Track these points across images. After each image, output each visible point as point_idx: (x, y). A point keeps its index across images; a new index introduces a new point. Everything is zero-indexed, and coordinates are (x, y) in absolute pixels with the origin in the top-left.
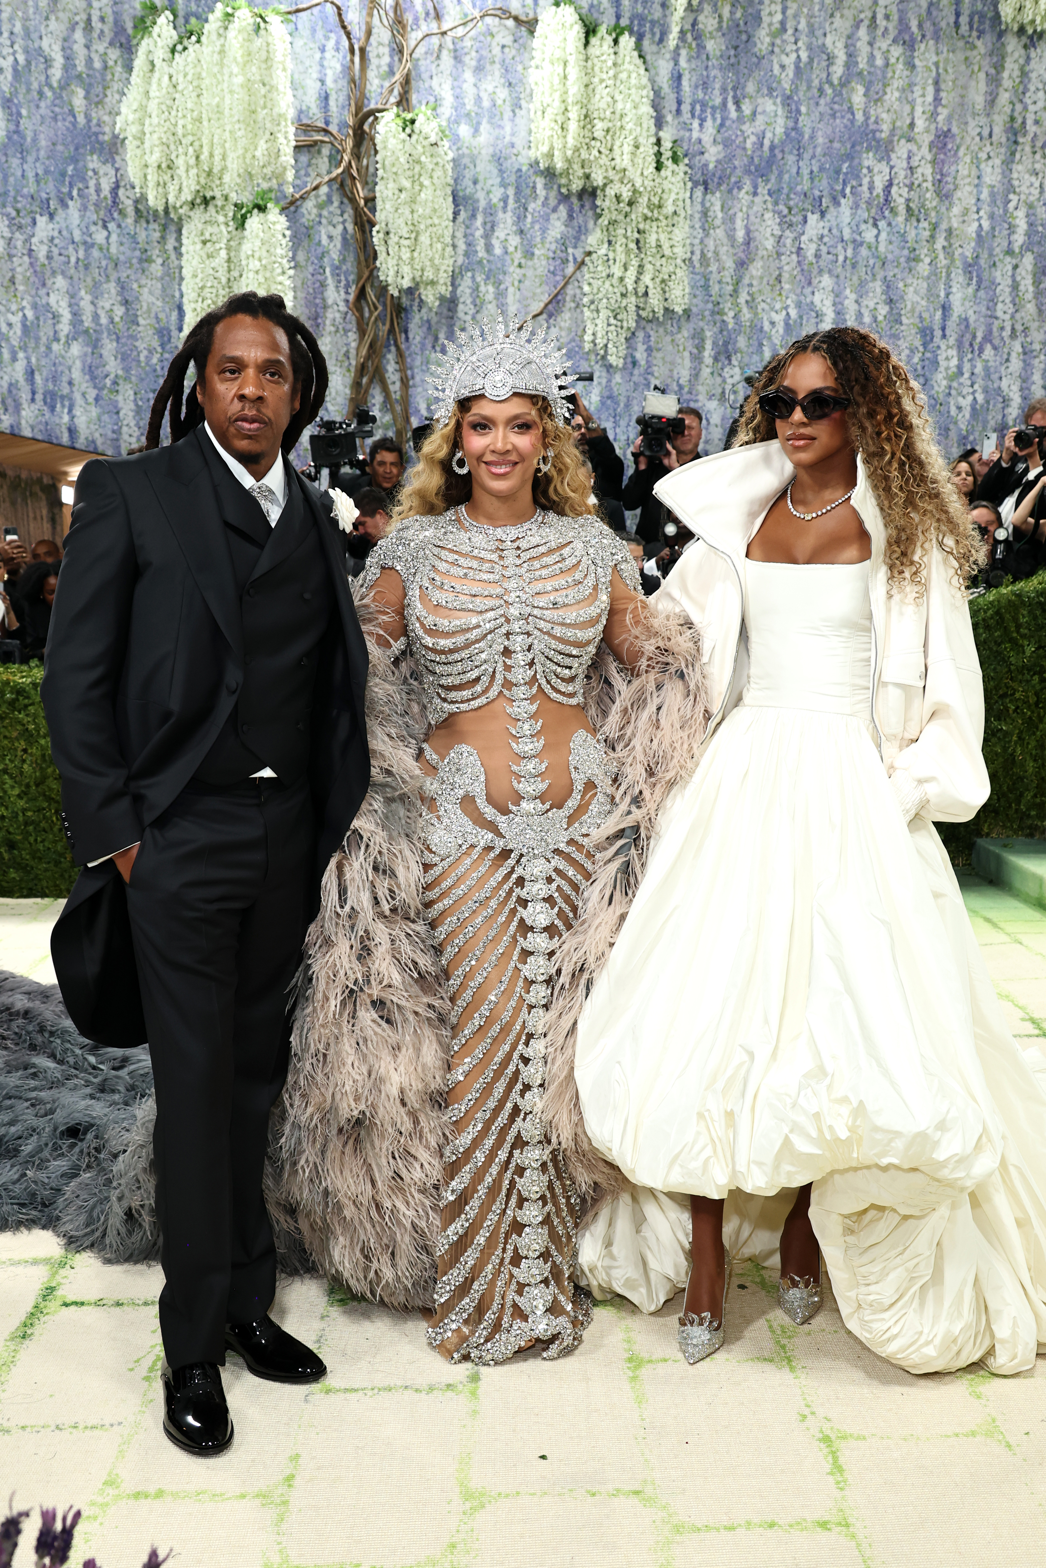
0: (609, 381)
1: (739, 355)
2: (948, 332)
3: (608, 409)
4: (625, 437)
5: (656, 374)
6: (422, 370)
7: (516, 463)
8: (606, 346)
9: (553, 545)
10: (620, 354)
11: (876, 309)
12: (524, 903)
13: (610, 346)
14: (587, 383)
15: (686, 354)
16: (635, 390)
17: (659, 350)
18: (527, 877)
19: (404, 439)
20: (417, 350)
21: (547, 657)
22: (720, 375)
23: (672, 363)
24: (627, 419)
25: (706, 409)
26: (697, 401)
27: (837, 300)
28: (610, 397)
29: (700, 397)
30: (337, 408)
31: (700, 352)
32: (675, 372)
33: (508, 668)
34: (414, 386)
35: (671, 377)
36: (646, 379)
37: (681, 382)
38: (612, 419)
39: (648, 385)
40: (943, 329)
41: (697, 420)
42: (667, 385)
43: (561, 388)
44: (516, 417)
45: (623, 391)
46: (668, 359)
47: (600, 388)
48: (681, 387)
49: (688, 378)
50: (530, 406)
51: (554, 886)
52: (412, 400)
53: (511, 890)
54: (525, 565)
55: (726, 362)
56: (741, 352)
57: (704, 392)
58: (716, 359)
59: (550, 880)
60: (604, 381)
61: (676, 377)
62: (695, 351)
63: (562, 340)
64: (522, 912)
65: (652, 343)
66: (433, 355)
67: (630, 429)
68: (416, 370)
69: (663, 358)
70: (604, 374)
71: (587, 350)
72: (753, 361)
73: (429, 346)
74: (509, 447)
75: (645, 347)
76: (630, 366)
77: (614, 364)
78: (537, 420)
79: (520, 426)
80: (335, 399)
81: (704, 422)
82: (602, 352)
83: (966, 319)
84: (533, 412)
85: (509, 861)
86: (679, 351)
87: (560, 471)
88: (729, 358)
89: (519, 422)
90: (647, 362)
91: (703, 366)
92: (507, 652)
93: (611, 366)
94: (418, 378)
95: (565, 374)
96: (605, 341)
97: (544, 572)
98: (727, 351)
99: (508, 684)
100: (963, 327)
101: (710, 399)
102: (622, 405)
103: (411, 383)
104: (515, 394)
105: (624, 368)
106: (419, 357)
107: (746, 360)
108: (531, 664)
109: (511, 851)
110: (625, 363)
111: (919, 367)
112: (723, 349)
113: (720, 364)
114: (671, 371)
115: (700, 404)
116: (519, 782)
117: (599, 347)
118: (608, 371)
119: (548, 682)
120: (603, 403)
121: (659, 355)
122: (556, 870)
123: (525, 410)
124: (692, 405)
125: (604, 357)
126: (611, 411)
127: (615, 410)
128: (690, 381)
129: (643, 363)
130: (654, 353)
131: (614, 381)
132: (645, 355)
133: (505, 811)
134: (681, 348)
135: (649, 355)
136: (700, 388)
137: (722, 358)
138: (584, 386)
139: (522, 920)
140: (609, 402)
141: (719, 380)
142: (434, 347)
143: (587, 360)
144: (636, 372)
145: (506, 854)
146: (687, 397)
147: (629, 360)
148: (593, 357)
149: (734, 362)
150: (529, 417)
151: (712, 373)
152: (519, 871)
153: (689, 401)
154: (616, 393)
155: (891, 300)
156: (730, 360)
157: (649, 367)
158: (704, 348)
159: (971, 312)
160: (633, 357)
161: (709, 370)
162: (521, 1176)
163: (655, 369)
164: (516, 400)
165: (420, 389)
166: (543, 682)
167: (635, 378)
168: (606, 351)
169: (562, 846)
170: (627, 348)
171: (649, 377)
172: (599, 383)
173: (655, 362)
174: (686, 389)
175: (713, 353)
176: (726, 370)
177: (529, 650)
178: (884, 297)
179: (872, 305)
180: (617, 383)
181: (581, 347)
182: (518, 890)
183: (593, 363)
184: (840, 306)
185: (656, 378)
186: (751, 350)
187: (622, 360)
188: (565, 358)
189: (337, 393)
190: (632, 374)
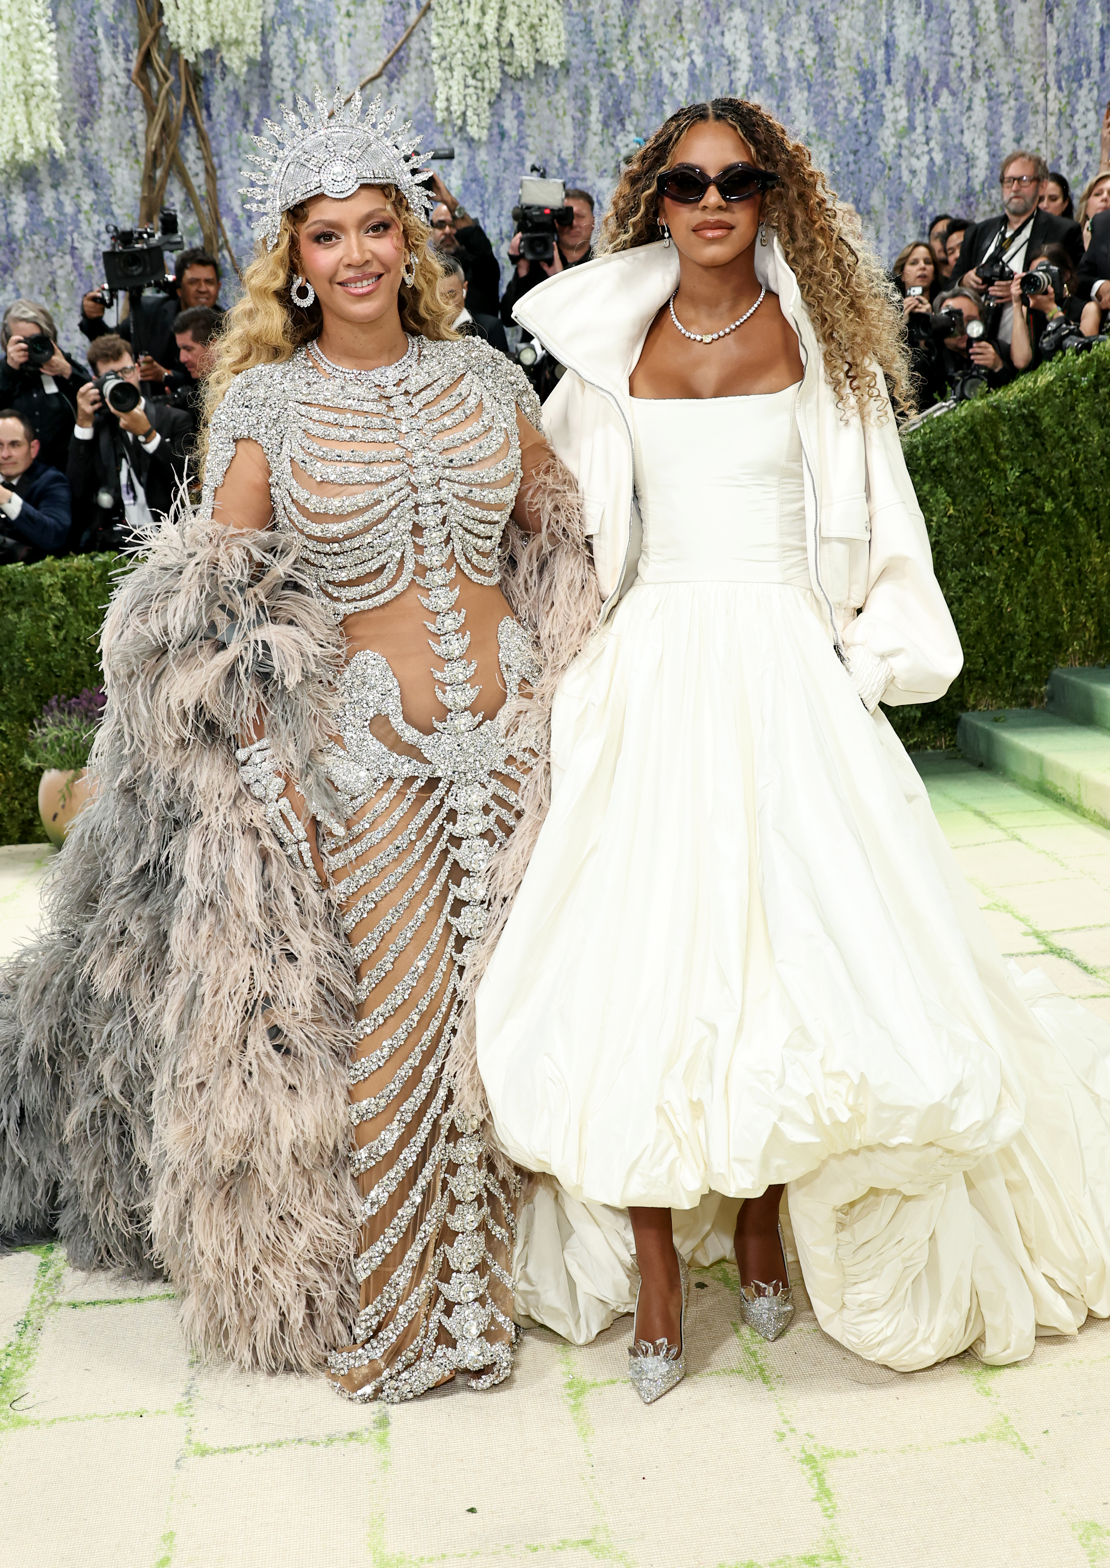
0: (472, 159)
1: (634, 118)
2: (893, 76)
3: (473, 195)
4: (497, 230)
5: (531, 147)
6: (232, 157)
7: (380, 276)
8: (464, 114)
9: (445, 381)
10: (483, 124)
11: (802, 50)
12: (456, 841)
13: (469, 113)
14: (444, 162)
15: (568, 120)
16: (505, 169)
17: (532, 116)
18: (461, 810)
19: (215, 247)
20: (224, 130)
21: (466, 529)
22: (612, 145)
23: (551, 132)
24: (497, 206)
25: (596, 189)
26: (584, 179)
27: (754, 41)
28: (475, 180)
29: (589, 174)
30: (125, 211)
31: (585, 116)
32: (555, 144)
33: (420, 549)
34: (223, 177)
35: (551, 150)
36: (518, 154)
37: (564, 155)
38: (479, 208)
39: (522, 162)
40: (888, 72)
41: (587, 205)
42: (546, 161)
43: (414, 172)
44: (369, 216)
45: (490, 170)
46: (546, 126)
47: (461, 169)
48: (563, 163)
49: (571, 150)
50: (383, 198)
51: (492, 817)
52: (221, 196)
53: (442, 828)
54: (422, 413)
55: (619, 127)
56: (637, 114)
57: (594, 168)
58: (606, 124)
59: (486, 810)
60: (465, 159)
61: (556, 149)
62: (579, 115)
63: (408, 109)
64: (455, 854)
65: (523, 108)
66: (245, 136)
67: (502, 219)
68: (224, 157)
69: (539, 126)
70: (465, 150)
71: (439, 120)
72: (653, 124)
73: (239, 125)
74: (368, 256)
75: (515, 112)
76: (497, 138)
77: (476, 137)
78: (394, 215)
79: (375, 228)
80: (121, 199)
81: (596, 206)
82: (459, 122)
83: (915, 58)
84: (389, 207)
85: (437, 792)
86: (558, 116)
87: (429, 282)
88: (622, 122)
89: (373, 222)
90: (519, 132)
91: (590, 134)
92: (417, 530)
93: (472, 140)
94: (227, 167)
95: (416, 153)
96: (463, 108)
97: (448, 421)
98: (618, 113)
99: (422, 570)
100: (912, 69)
101: (601, 176)
102: (490, 189)
103: (219, 173)
104: (363, 186)
105: (490, 141)
106: (226, 140)
107: (643, 123)
108: (448, 540)
109: (439, 779)
110: (491, 135)
111: (860, 122)
112: (613, 110)
113: (611, 131)
114: (550, 142)
115: (589, 183)
116: (444, 692)
117: (455, 116)
118: (470, 146)
119: (468, 561)
120: (466, 188)
121: (533, 122)
122: (495, 797)
123: (381, 206)
124: (580, 185)
125: (462, 129)
126: (477, 198)
127: (482, 196)
128: (574, 154)
129: (514, 133)
130: (527, 120)
131: (478, 159)
132: (516, 123)
133: (429, 730)
134: (561, 112)
135: (521, 123)
136: (587, 162)
137: (614, 122)
138: (441, 168)
139: (455, 863)
140: (474, 186)
141: (611, 151)
142: (245, 126)
143: (442, 133)
144: (505, 145)
145: (433, 783)
146: (571, 174)
147: (496, 131)
148: (449, 129)
149: (629, 127)
150: (384, 214)
151: (602, 143)
152: (450, 802)
153: (574, 180)
154: (482, 175)
155: (821, 39)
156: (623, 125)
157: (522, 138)
158: (589, 111)
159: (920, 49)
160: (500, 126)
161: (597, 139)
162: (454, 1175)
163: (530, 140)
164: (364, 193)
165: (230, 181)
166: (462, 561)
167: (505, 154)
168: (464, 121)
169: (500, 767)
170: (493, 115)
171: (523, 151)
172: (460, 163)
173: (528, 132)
174: (570, 165)
175: (601, 117)
176: (619, 138)
177: (443, 523)
178: (811, 34)
179: (797, 45)
180: (483, 162)
181: (433, 117)
182: (449, 827)
183: (450, 137)
184: (757, 49)
185: (532, 152)
186: (648, 110)
187: (485, 132)
188: (413, 132)
189: (124, 191)
190: (500, 149)
